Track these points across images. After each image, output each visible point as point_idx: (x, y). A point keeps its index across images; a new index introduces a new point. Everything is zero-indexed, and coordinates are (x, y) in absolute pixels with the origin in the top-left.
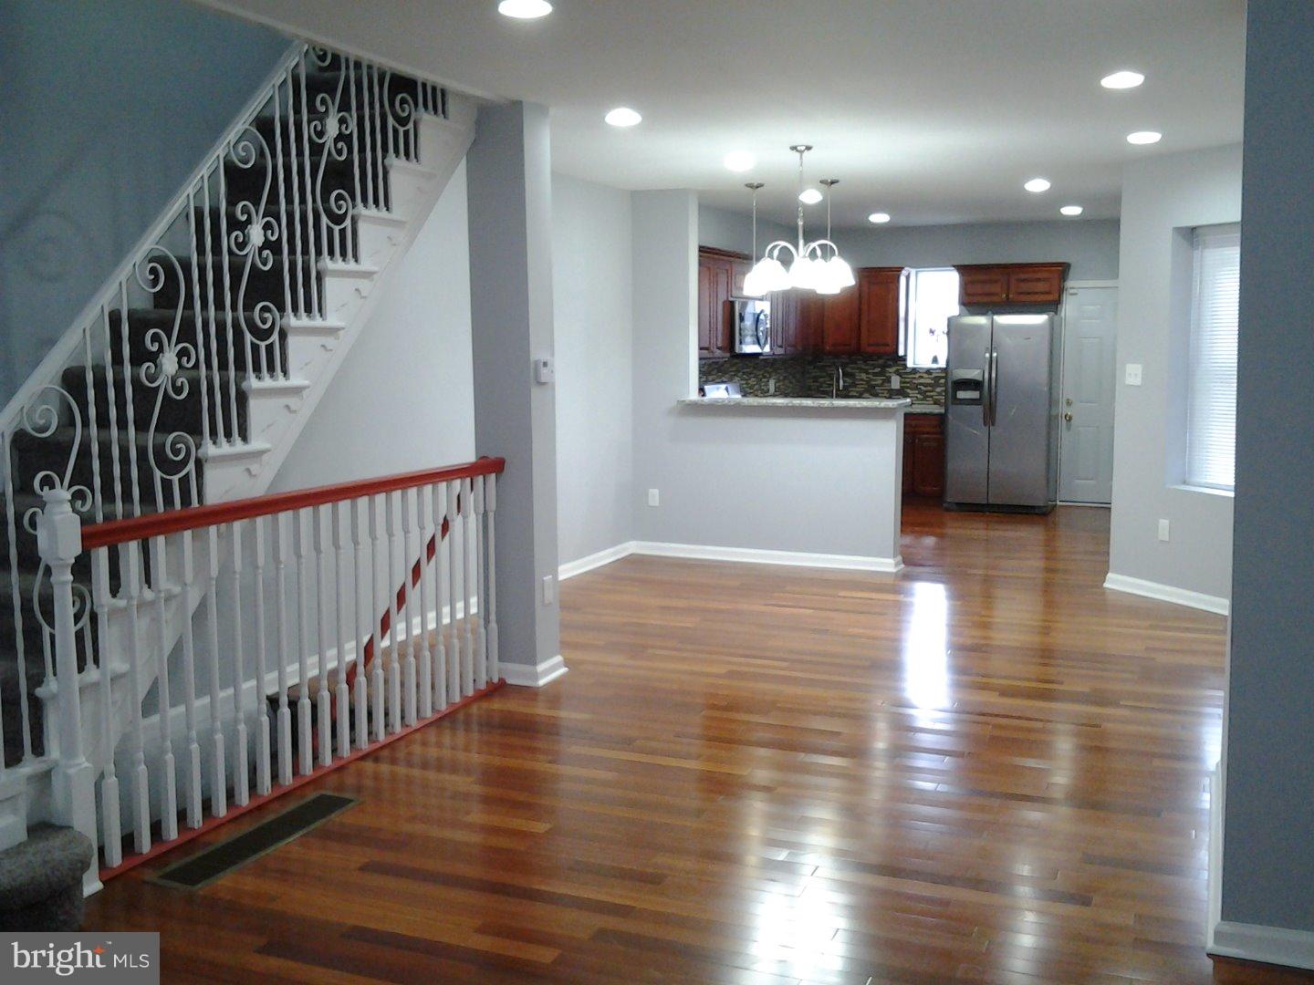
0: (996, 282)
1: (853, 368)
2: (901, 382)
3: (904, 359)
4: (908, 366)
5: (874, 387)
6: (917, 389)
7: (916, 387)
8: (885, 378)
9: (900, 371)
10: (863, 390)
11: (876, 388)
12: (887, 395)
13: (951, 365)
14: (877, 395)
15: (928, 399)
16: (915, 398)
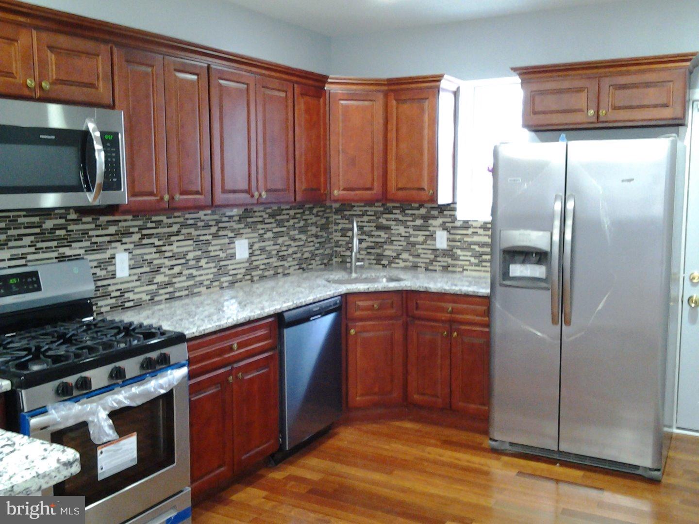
0: (580, 90)
1: (388, 220)
2: (449, 240)
3: (450, 208)
4: (458, 218)
5: (414, 244)
6: (468, 249)
7: (468, 247)
8: (428, 233)
9: (447, 224)
10: (401, 248)
11: (417, 246)
12: (432, 257)
13: (499, 224)
14: (418, 256)
15: (484, 264)
16: (468, 263)
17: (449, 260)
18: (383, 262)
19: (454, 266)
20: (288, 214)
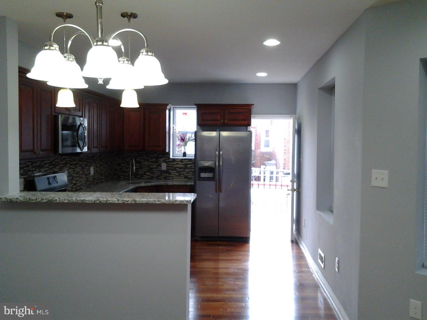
0: (217, 113)
1: (140, 159)
2: (167, 166)
3: (169, 154)
4: (171, 157)
5: (152, 169)
6: (175, 170)
7: (175, 169)
8: (158, 164)
9: (166, 160)
10: (146, 170)
11: (154, 169)
12: (160, 173)
14: (154, 173)
15: (181, 175)
16: (175, 175)
17: (167, 175)
18: (138, 177)
19: (169, 177)
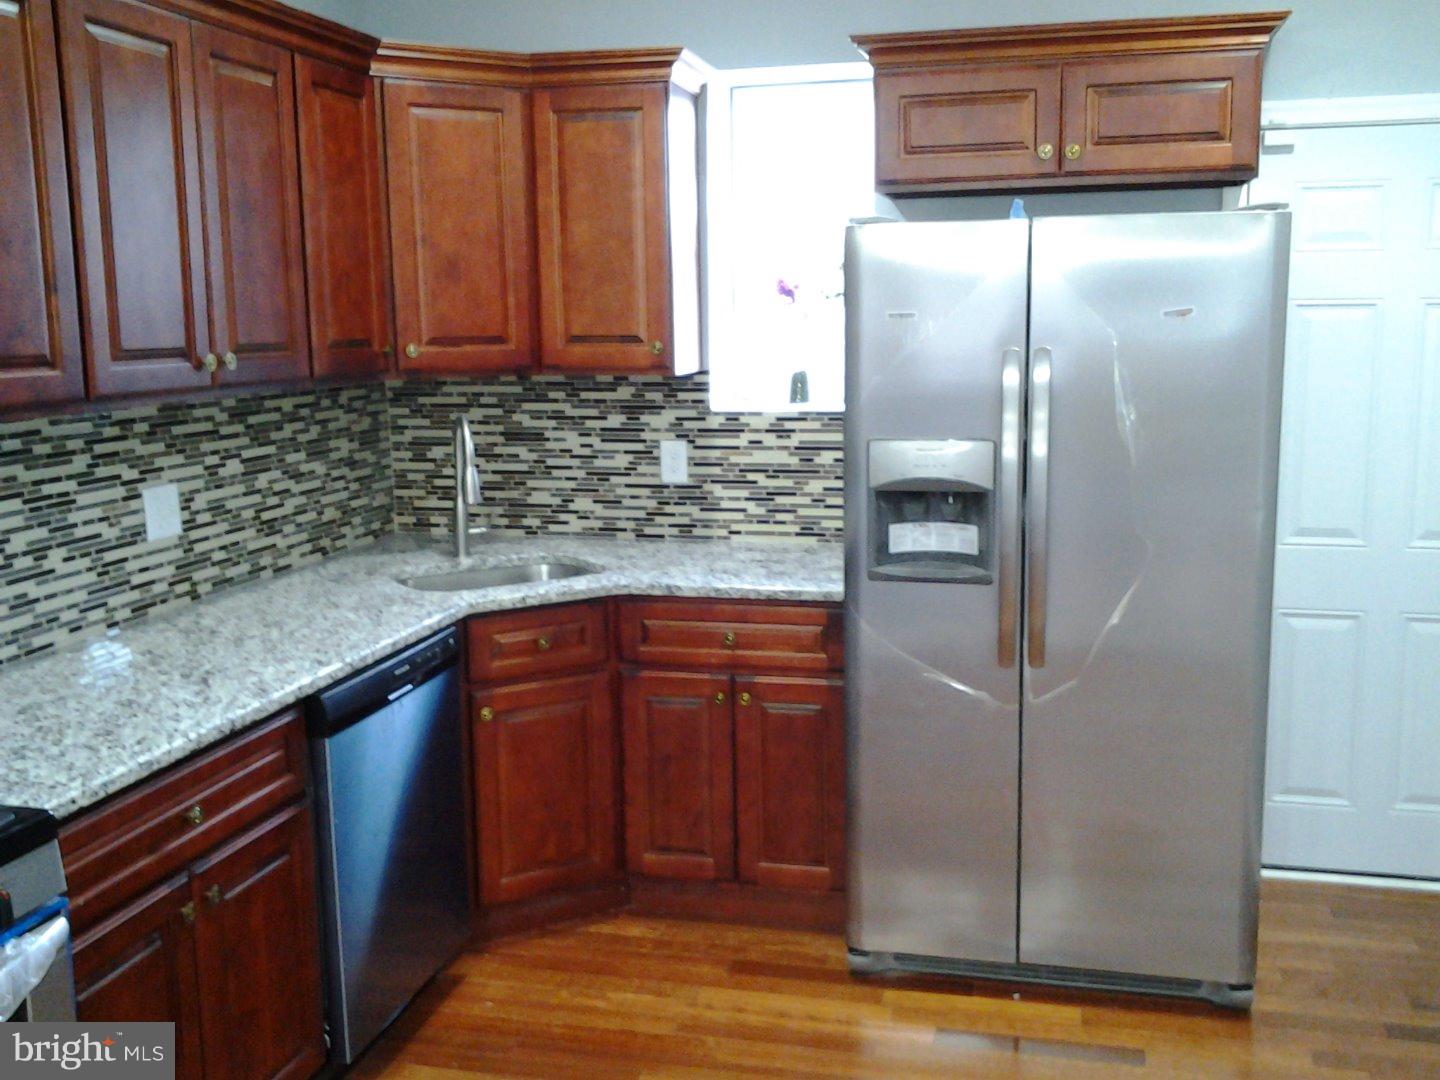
0: (1016, 96)
1: (536, 415)
2: (692, 462)
3: (696, 384)
4: (714, 407)
5: (604, 476)
6: (741, 482)
7: (740, 478)
8: (639, 447)
9: (687, 425)
10: (572, 484)
11: (614, 480)
12: (652, 504)
13: (864, 426)
14: (616, 503)
15: (780, 517)
16: (740, 516)
17: (695, 511)
18: (526, 522)
19: (706, 525)
20: (278, 409)
